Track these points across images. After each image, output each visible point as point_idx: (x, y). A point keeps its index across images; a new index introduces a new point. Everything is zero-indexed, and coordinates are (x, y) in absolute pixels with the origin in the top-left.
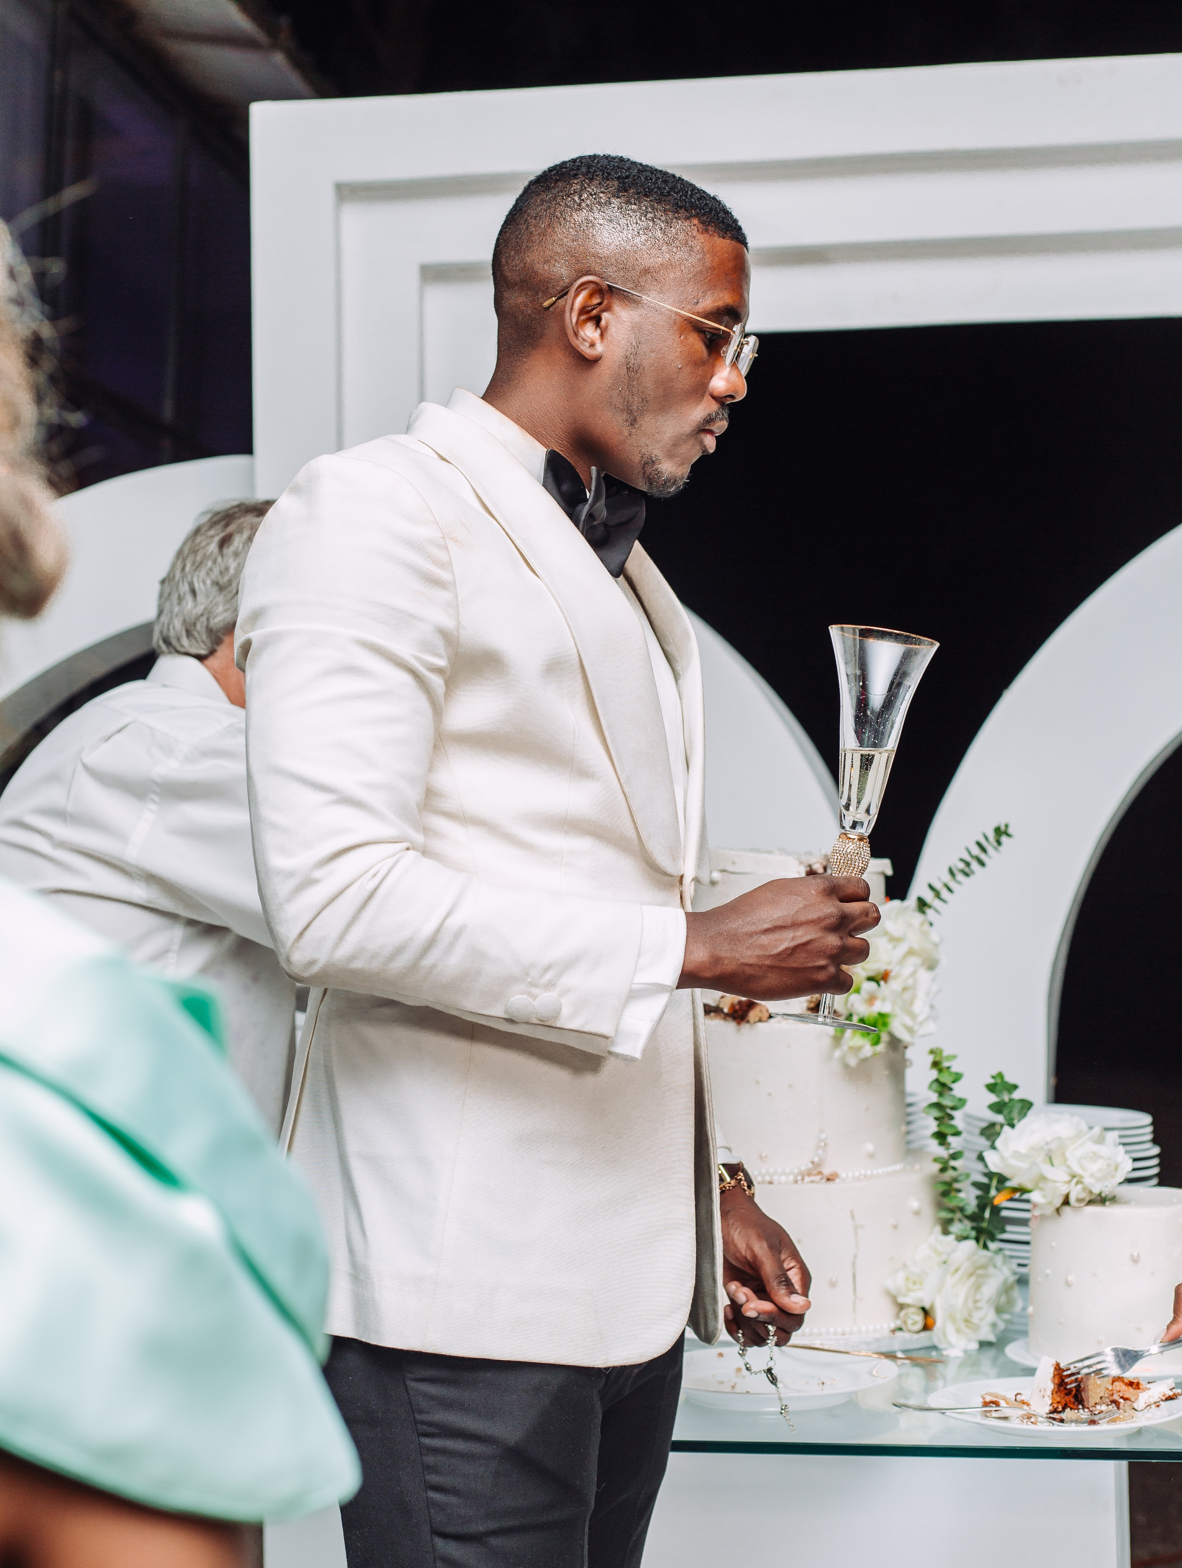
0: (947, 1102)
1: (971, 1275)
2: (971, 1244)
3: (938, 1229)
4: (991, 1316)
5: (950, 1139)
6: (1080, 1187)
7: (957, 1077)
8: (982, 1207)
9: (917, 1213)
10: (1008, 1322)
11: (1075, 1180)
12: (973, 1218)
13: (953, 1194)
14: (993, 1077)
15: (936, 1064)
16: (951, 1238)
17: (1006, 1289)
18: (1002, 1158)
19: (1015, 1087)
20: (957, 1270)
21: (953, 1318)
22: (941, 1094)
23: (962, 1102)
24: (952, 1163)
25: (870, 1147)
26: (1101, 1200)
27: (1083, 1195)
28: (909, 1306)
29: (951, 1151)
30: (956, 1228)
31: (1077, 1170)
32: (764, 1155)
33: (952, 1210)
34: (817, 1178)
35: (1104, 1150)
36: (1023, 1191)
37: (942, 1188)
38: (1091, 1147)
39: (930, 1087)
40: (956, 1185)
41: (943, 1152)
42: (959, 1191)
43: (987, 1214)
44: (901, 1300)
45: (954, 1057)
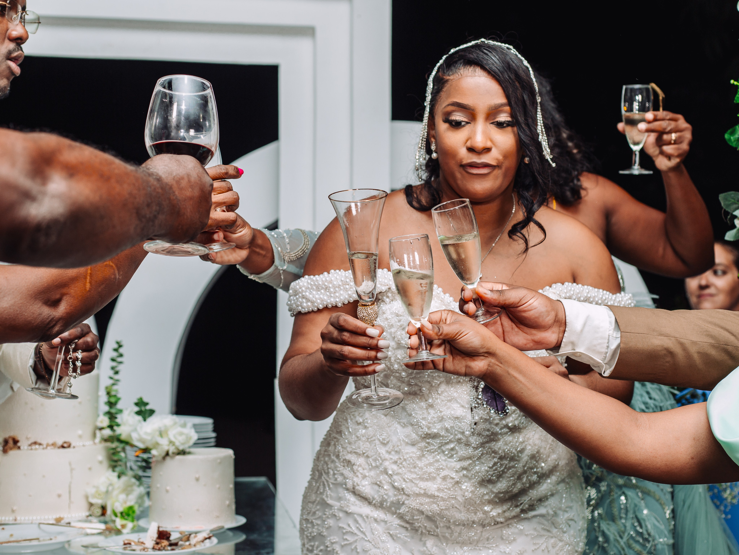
0: (113, 411)
1: (124, 490)
3: (109, 469)
5: (115, 428)
6: (173, 447)
7: (119, 399)
9: (101, 462)
11: (171, 444)
13: (117, 454)
14: (138, 399)
15: (108, 394)
16: (116, 474)
18: (140, 435)
19: (148, 404)
22: (111, 407)
23: (121, 411)
24: (117, 439)
25: (80, 432)
26: (183, 453)
27: (175, 451)
28: (95, 505)
29: (117, 434)
30: (118, 470)
31: (173, 439)
33: (117, 462)
34: (54, 446)
35: (186, 431)
36: (149, 449)
37: (112, 451)
38: (180, 429)
39: (106, 404)
40: (119, 450)
41: (112, 434)
42: (120, 453)
44: (92, 502)
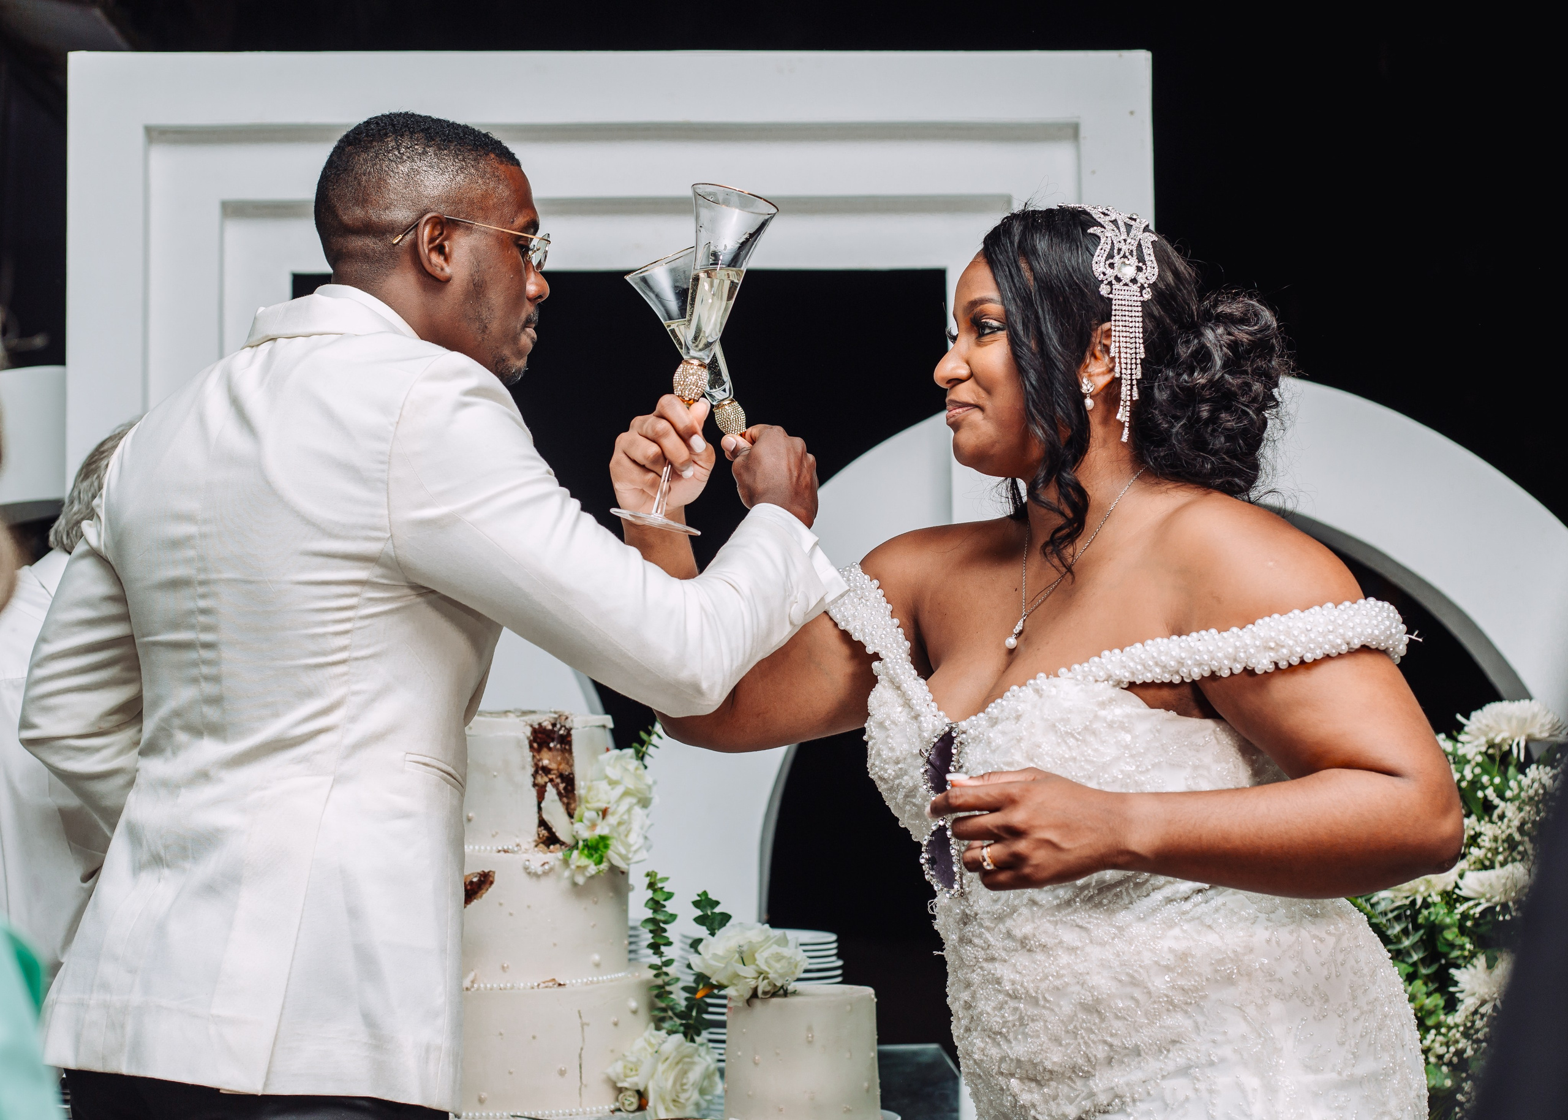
0: (660, 917)
1: (677, 1063)
2: (679, 1037)
3: (652, 1025)
4: (696, 1096)
5: (663, 949)
6: (766, 981)
7: (669, 896)
8: (689, 1008)
9: (635, 1012)
10: (709, 1102)
11: (762, 976)
12: (680, 1016)
13: (665, 995)
14: (699, 895)
15: (651, 885)
16: (663, 1033)
17: (708, 1076)
18: (704, 960)
19: (717, 903)
20: (667, 1059)
21: (663, 1100)
22: (655, 911)
23: (673, 917)
24: (665, 969)
25: (596, 957)
26: (782, 992)
27: (768, 988)
28: (626, 1089)
29: (664, 959)
30: (667, 1025)
31: (764, 968)
32: (505, 965)
33: (664, 1010)
34: (551, 984)
35: (786, 952)
36: (721, 987)
37: (655, 992)
38: (775, 949)
39: (646, 904)
40: (668, 988)
41: (656, 960)
42: (671, 993)
43: (694, 1013)
44: (620, 1085)
45: (667, 879)
